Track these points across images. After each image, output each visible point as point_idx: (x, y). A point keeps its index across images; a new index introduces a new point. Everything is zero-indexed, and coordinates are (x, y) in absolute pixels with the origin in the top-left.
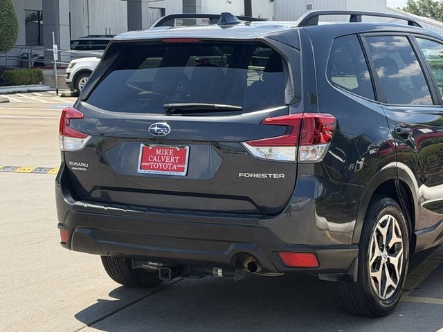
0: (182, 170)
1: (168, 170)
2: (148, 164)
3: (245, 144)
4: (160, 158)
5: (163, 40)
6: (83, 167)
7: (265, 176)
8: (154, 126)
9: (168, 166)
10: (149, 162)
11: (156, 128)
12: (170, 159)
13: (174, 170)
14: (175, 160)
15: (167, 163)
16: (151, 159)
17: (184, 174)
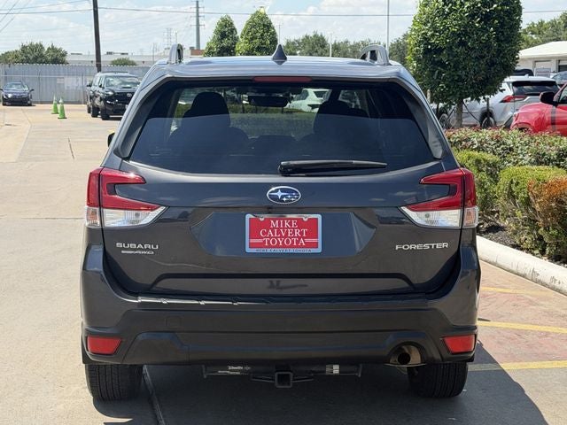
0: (315, 245)
1: (292, 246)
2: (260, 241)
3: (405, 210)
4: (279, 232)
5: (256, 79)
6: (148, 249)
7: (426, 246)
8: (277, 191)
9: (293, 241)
10: (262, 238)
11: (279, 194)
12: (294, 233)
13: (302, 247)
14: (301, 233)
15: (291, 238)
16: (264, 233)
17: (319, 250)
